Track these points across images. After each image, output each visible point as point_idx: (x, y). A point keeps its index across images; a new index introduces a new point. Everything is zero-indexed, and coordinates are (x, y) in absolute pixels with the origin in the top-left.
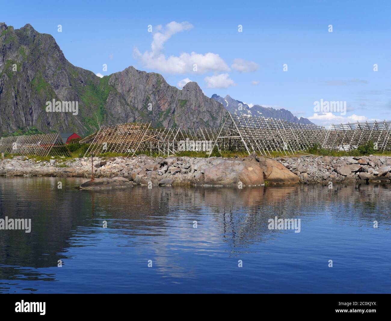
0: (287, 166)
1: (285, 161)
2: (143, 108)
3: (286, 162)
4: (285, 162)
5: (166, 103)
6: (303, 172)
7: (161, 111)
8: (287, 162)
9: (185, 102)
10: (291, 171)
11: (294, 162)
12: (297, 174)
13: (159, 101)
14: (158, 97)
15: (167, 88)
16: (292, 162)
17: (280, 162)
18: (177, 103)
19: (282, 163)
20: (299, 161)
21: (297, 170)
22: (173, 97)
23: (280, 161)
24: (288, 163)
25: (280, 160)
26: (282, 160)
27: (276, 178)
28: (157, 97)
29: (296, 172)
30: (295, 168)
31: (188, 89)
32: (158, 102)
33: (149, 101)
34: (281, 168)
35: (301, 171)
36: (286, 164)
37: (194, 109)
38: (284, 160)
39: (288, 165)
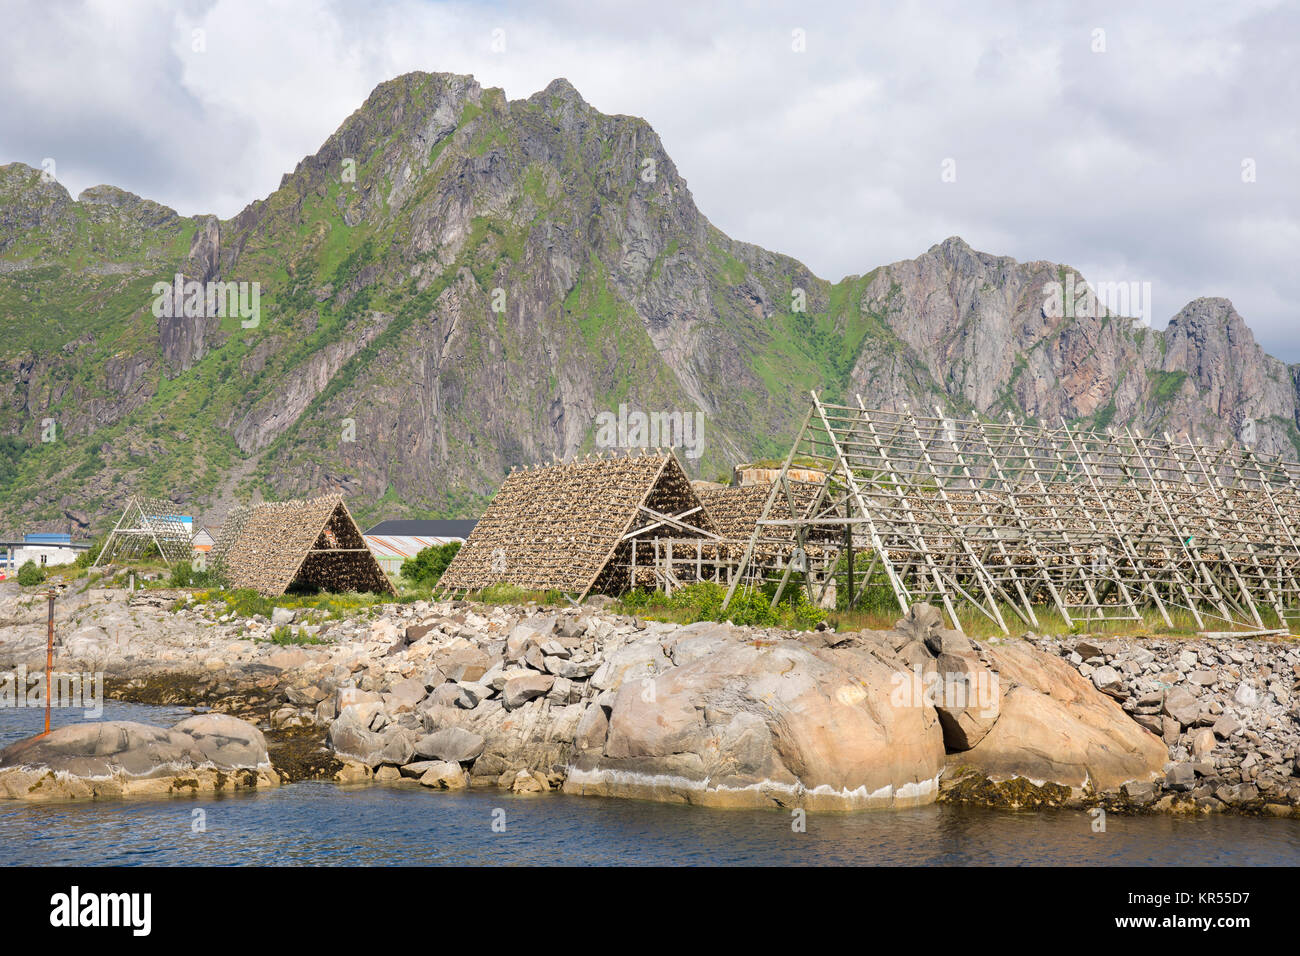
0: (1111, 685)
1: (1101, 660)
2: (997, 403)
3: (1107, 663)
4: (1100, 665)
5: (1093, 384)
6: (1194, 725)
7: (1074, 415)
8: (1115, 663)
9: (1173, 380)
10: (1130, 713)
11: (1155, 667)
12: (1160, 734)
13: (1064, 375)
14: (1063, 363)
15: (1101, 325)
16: (1145, 666)
17: (1071, 663)
18: (1140, 384)
19: (1085, 668)
20: (1187, 658)
21: (1164, 712)
22: (1127, 359)
23: (1076, 658)
24: (1117, 669)
25: (1074, 653)
26: (1087, 651)
27: (1015, 750)
28: (1058, 363)
29: (1156, 722)
30: (1152, 697)
31: (1192, 329)
32: (1063, 381)
33: (1022, 376)
34: (1072, 695)
35: (1188, 715)
36: (1107, 676)
37: (1215, 411)
38: (1094, 652)
39: (1115, 677)
